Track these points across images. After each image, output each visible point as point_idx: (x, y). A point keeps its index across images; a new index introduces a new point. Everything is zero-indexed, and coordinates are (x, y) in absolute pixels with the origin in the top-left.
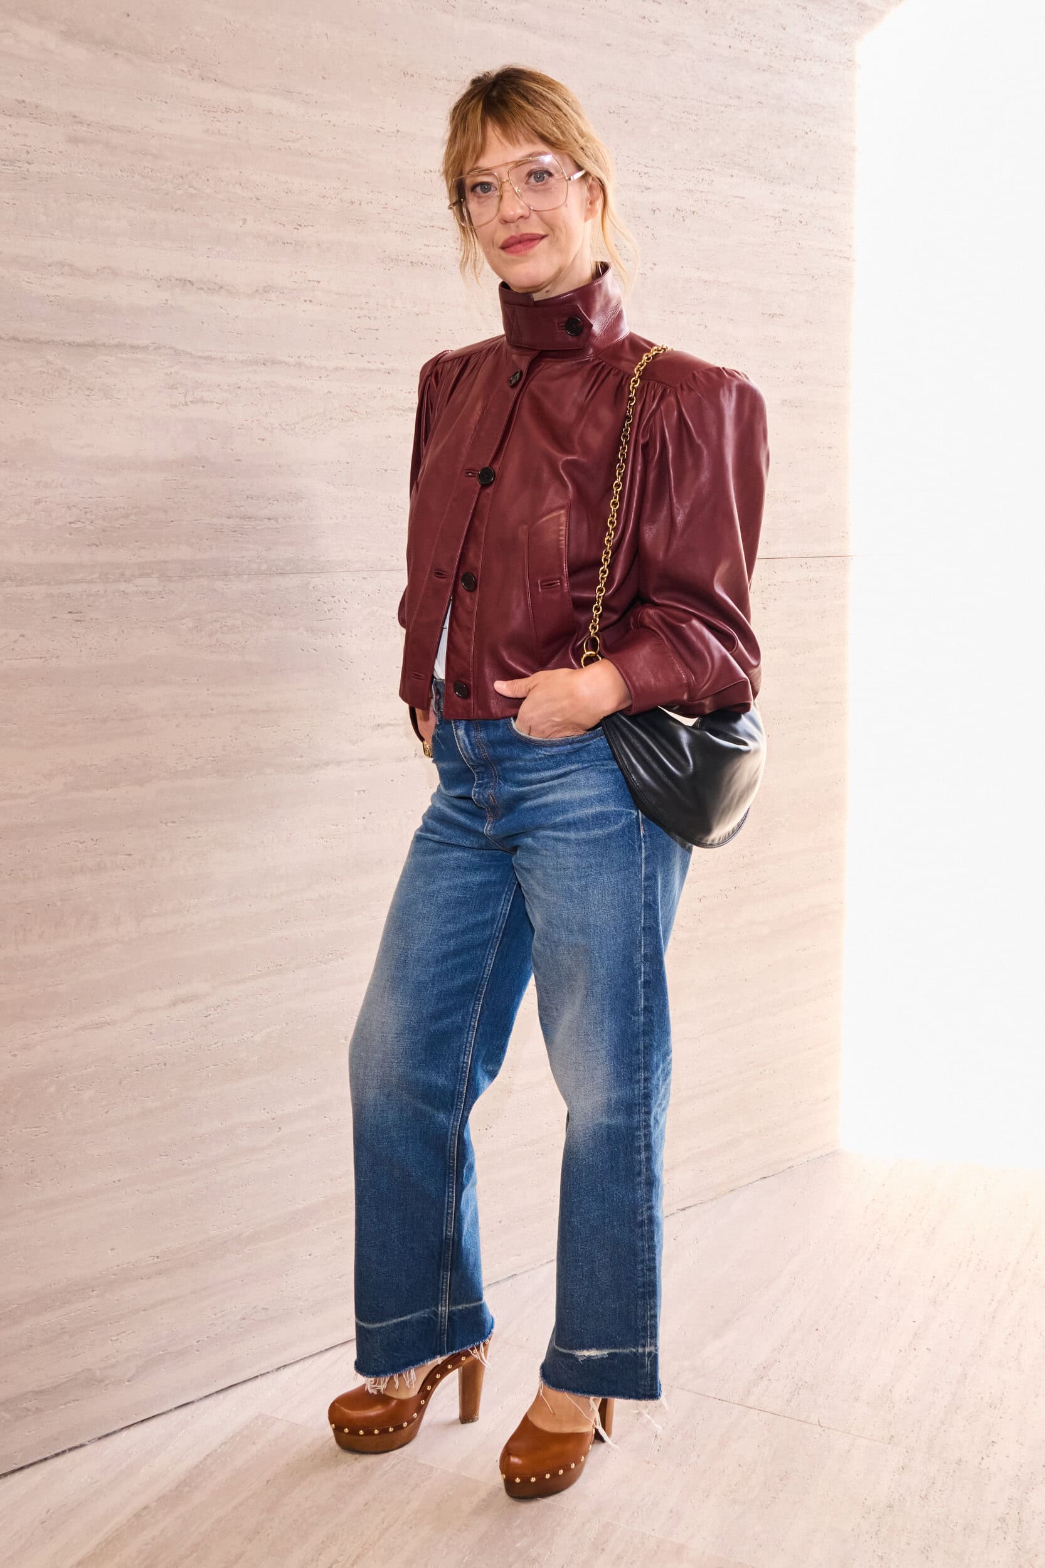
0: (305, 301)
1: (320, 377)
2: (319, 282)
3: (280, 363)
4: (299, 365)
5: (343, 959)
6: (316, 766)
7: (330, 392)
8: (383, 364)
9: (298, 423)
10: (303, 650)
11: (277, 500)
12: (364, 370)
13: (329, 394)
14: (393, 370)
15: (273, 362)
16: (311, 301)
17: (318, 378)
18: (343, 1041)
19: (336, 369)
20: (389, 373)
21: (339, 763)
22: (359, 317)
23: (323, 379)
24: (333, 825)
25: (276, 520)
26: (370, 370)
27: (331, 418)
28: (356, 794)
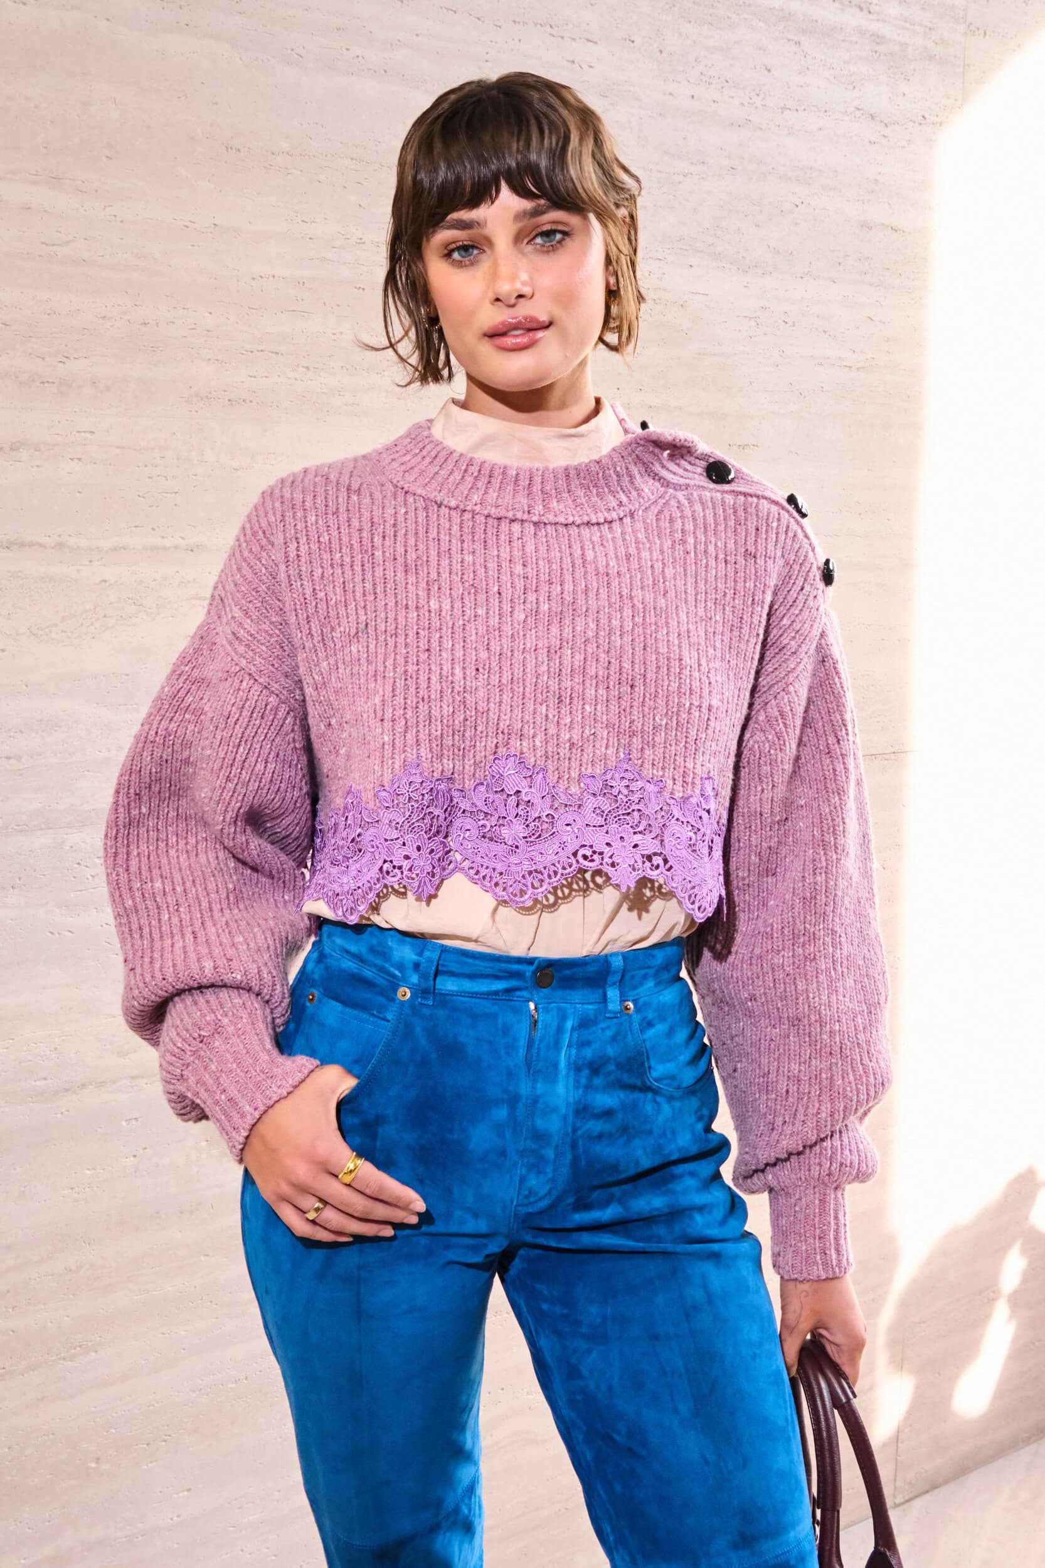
0: (72, 459)
1: (91, 561)
2: (92, 433)
3: (31, 544)
4: (60, 546)
5: (96, 1352)
6: (66, 1090)
7: (105, 581)
8: (183, 538)
9: (56, 625)
10: (52, 933)
11: (21, 732)
12: (154, 548)
13: (103, 584)
14: (197, 546)
15: (22, 545)
16: (80, 459)
17: (88, 563)
18: (93, 1465)
19: (115, 549)
20: (192, 550)
21: (100, 1084)
22: (150, 478)
23: (95, 563)
24: (89, 1169)
25: (19, 758)
26: (165, 548)
27: (105, 616)
28: (124, 1124)
